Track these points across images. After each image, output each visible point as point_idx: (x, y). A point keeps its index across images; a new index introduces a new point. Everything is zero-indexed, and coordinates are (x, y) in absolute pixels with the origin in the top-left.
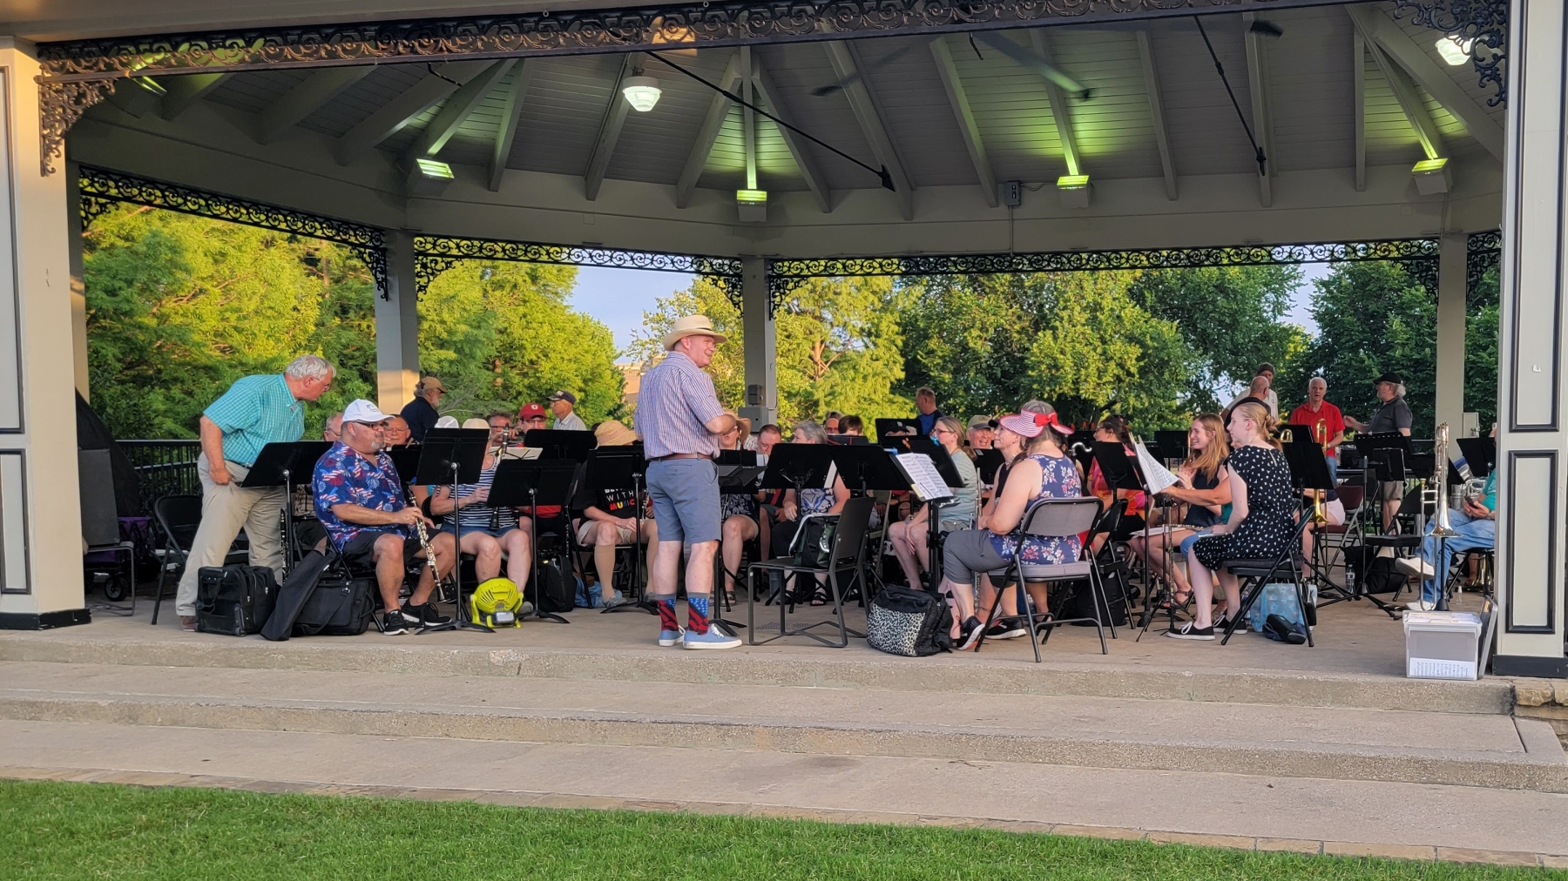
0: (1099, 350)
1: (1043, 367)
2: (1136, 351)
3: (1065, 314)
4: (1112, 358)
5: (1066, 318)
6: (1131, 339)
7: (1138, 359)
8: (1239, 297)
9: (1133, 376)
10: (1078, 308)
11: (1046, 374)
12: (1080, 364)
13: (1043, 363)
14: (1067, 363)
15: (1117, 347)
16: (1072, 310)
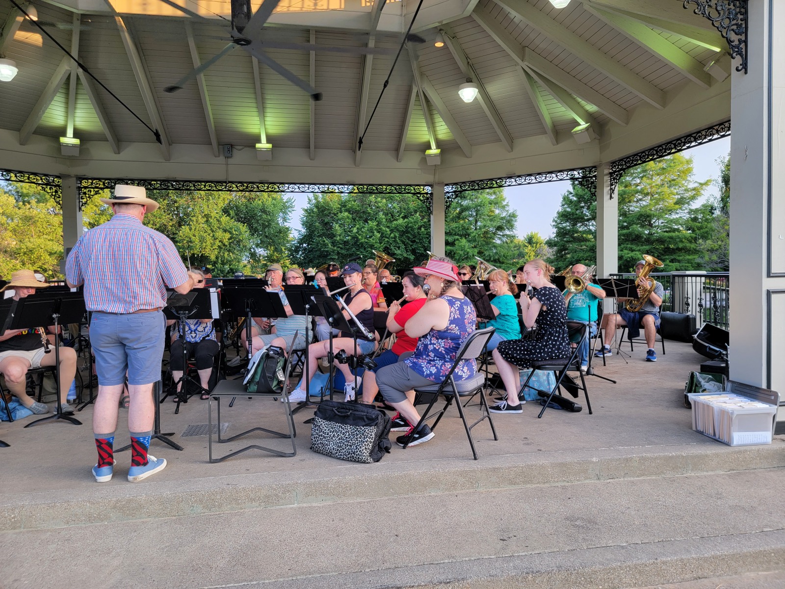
0: (211, 235)
1: (185, 242)
2: (228, 235)
3: (194, 219)
4: (217, 238)
5: (195, 220)
6: (225, 231)
7: (229, 239)
8: (271, 214)
9: (227, 246)
10: (200, 216)
11: (186, 245)
12: (202, 240)
13: (185, 240)
14: (196, 240)
15: (219, 234)
16: (198, 217)
